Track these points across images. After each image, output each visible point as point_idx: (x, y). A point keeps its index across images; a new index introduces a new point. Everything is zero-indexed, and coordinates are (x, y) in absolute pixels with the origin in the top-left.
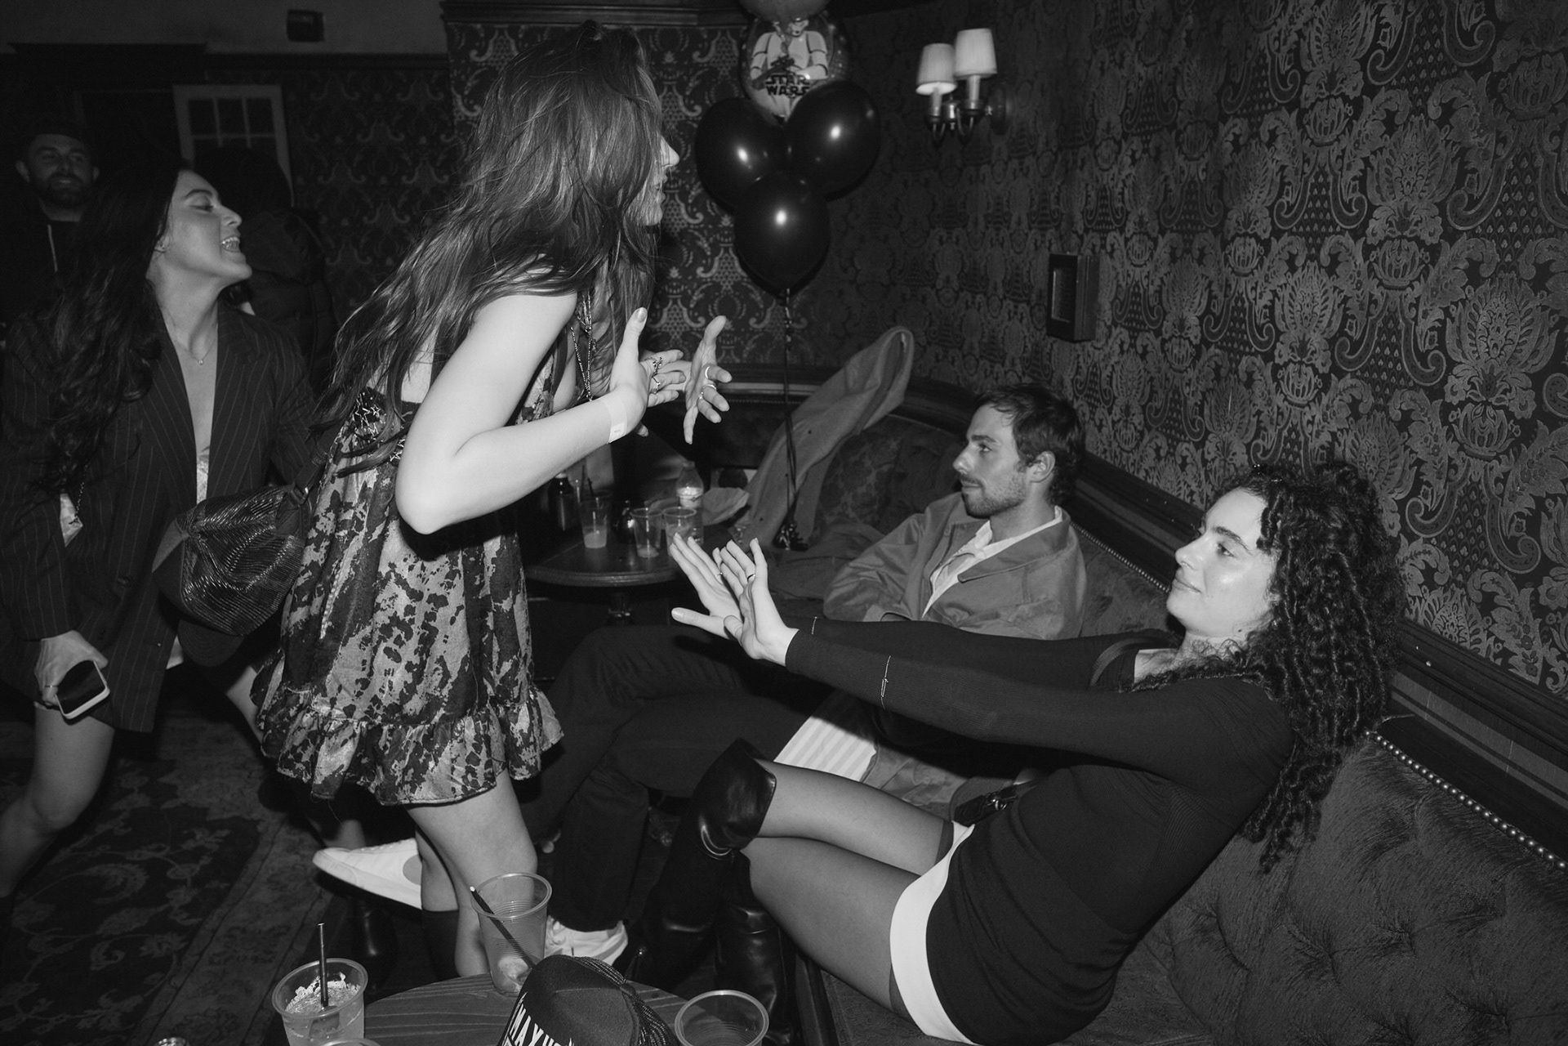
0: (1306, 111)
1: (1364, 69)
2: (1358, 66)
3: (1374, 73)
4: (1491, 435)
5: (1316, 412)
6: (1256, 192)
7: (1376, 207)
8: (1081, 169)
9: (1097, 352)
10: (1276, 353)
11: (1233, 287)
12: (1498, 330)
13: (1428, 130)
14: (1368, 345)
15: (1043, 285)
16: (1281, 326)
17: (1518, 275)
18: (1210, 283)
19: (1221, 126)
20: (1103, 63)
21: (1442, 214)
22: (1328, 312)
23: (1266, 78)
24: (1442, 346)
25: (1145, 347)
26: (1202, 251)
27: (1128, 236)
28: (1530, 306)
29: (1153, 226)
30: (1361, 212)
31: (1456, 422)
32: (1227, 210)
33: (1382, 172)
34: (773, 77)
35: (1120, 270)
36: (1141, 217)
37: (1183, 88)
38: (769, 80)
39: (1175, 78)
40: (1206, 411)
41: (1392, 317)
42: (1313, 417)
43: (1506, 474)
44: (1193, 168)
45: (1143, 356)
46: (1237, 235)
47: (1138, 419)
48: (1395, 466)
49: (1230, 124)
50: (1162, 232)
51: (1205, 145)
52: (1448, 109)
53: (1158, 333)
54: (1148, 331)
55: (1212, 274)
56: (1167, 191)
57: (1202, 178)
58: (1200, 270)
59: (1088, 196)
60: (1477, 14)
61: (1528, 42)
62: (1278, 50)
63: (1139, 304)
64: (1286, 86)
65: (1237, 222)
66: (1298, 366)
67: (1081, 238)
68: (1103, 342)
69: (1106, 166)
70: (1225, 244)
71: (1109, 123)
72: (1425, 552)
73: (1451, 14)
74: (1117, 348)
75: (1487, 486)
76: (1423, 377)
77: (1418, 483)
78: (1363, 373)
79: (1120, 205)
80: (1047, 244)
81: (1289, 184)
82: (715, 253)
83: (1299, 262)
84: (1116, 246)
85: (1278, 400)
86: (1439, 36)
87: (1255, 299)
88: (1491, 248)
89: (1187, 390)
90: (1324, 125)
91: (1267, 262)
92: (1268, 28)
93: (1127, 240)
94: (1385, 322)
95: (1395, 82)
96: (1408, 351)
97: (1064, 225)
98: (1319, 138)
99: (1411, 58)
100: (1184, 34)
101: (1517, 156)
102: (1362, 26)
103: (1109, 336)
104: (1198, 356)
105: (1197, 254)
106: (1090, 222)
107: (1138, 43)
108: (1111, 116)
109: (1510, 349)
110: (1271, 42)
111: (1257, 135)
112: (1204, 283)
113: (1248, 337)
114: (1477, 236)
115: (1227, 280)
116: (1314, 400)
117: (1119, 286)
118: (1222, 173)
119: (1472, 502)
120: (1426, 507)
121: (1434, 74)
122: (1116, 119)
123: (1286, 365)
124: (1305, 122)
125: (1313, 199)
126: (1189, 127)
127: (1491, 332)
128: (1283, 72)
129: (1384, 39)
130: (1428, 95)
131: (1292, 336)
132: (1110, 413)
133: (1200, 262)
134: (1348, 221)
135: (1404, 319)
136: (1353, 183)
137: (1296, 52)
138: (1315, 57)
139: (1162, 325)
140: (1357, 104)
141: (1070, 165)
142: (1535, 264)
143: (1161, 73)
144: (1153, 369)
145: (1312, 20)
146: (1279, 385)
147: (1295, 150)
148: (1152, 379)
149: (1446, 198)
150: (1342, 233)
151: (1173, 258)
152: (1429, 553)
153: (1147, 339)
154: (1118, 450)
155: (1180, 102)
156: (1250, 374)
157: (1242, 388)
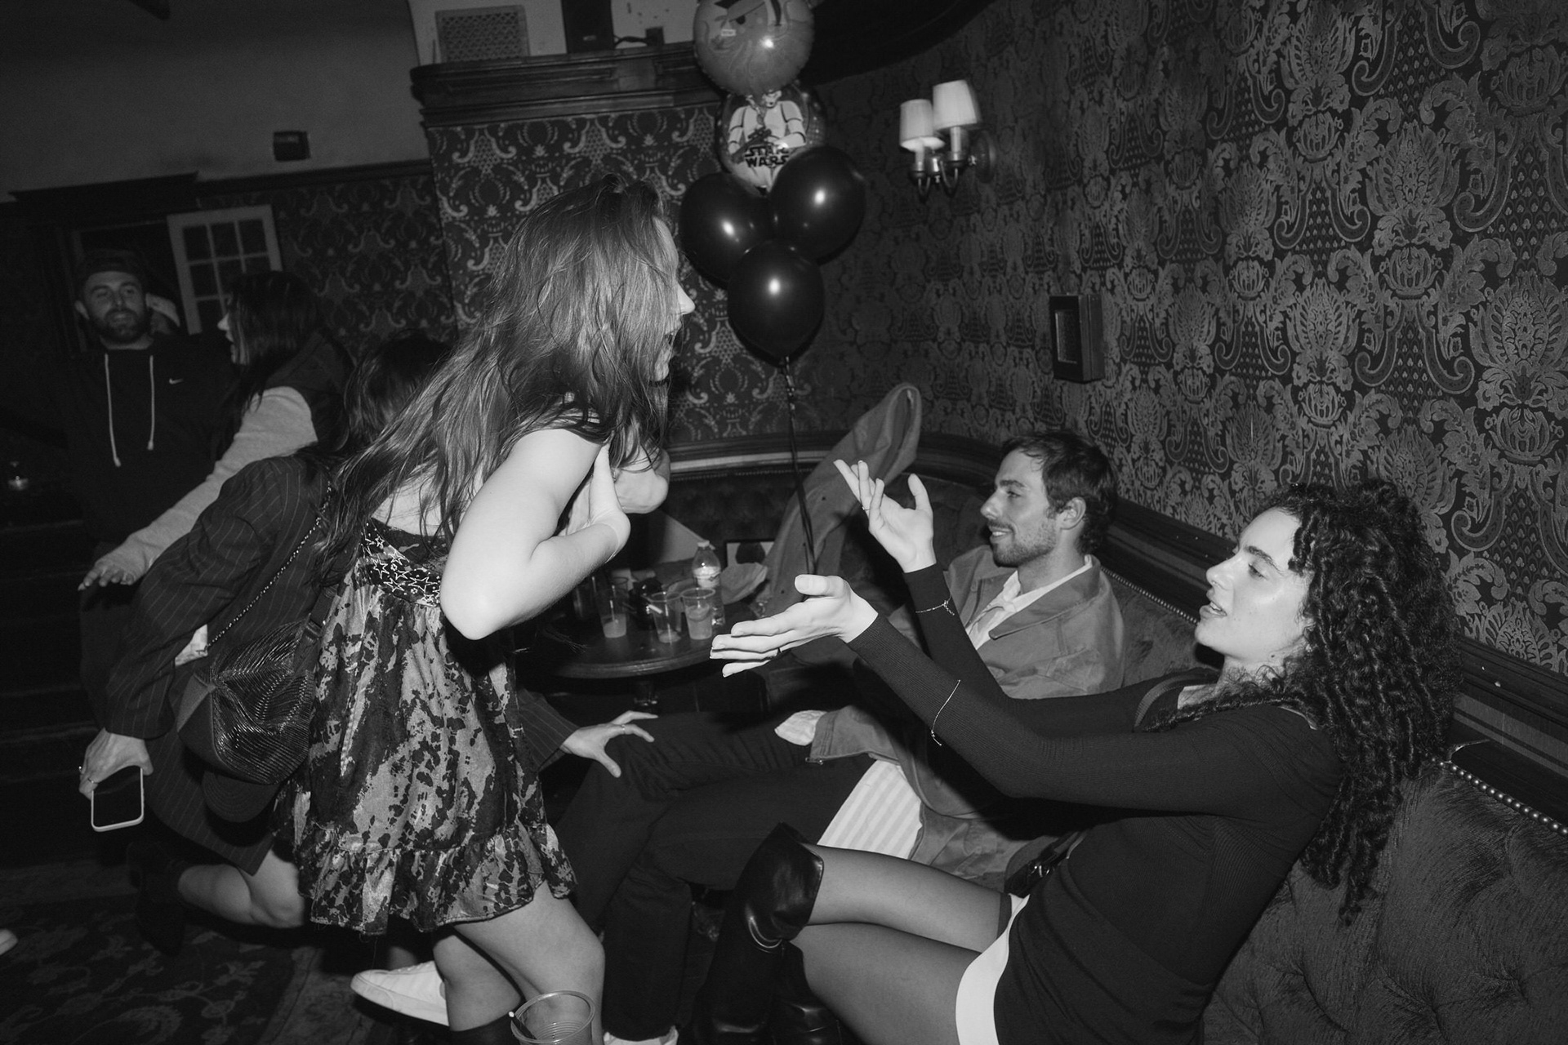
0: (1294, 129)
1: (1348, 81)
2: (1342, 79)
3: (1361, 85)
4: (1532, 438)
5: (1343, 431)
6: (1254, 215)
7: (1380, 217)
8: (1072, 209)
9: (1108, 391)
10: (1294, 375)
11: (1241, 312)
12: (1525, 330)
13: (1423, 135)
14: (1389, 358)
15: (1047, 329)
16: (1296, 347)
17: (1539, 271)
18: (1217, 311)
19: (1209, 151)
20: (1082, 103)
21: (1450, 217)
22: (1343, 329)
23: (1249, 100)
24: (1467, 352)
25: (1157, 382)
26: (1204, 278)
27: (1127, 270)
28: (1556, 302)
29: (1151, 259)
30: (1365, 224)
31: (1493, 428)
32: (1225, 235)
33: (1381, 181)
34: (751, 150)
35: (1123, 306)
36: (1139, 251)
37: (1166, 118)
38: (748, 152)
39: (1157, 110)
40: (1229, 441)
41: (1410, 327)
42: (1341, 437)
43: (1555, 478)
44: (1186, 197)
45: (1157, 390)
46: (1239, 259)
47: (1158, 456)
48: (1434, 479)
49: (1218, 150)
50: (1162, 264)
51: (1195, 173)
52: (1441, 113)
53: (1169, 366)
54: (1159, 364)
55: (1218, 301)
56: (1162, 222)
57: (1196, 205)
58: (1204, 298)
59: (1082, 235)
60: (1458, 17)
61: (1514, 38)
62: (1259, 72)
63: (1146, 339)
64: (1271, 107)
65: (1237, 246)
66: (1318, 387)
67: (1079, 277)
68: (1114, 380)
69: (1096, 204)
70: (1227, 270)
71: (1095, 161)
72: (1478, 567)
73: (1431, 19)
74: (1128, 384)
75: (1535, 492)
76: (1451, 385)
77: (1461, 496)
78: (1387, 386)
79: (1115, 240)
80: (1046, 287)
81: (1287, 203)
82: (712, 327)
83: (1307, 280)
84: (1116, 282)
85: (1302, 422)
86: (1423, 41)
87: (1265, 322)
88: (1506, 247)
89: (1205, 421)
90: (1315, 141)
91: (1273, 284)
92: (1246, 51)
93: (1126, 275)
94: (1405, 332)
95: (1382, 91)
96: (1432, 361)
97: (1060, 266)
98: (1312, 154)
99: (1396, 66)
100: (1161, 66)
101: (1520, 152)
102: (1341, 39)
103: (1119, 374)
104: (1213, 386)
105: (1200, 282)
106: (1087, 261)
107: (1115, 79)
108: (1096, 153)
109: (1540, 348)
110: (1250, 64)
111: (1248, 157)
112: (1210, 311)
113: (1262, 361)
114: (1489, 236)
115: (1234, 306)
116: (1339, 419)
117: (1123, 322)
118: (1216, 199)
119: (1521, 510)
120: (1473, 519)
121: (1422, 79)
122: (1102, 157)
123: (1306, 386)
124: (1295, 140)
125: (1313, 215)
126: (1177, 158)
127: (1519, 333)
128: (1266, 93)
129: (1366, 50)
130: (1419, 100)
131: (1309, 355)
132: (1129, 452)
133: (1204, 290)
134: (1352, 234)
135: (1424, 328)
136: (1352, 196)
137: (1277, 72)
138: (1298, 75)
139: (1172, 357)
140: (1347, 117)
141: (1060, 205)
142: (1554, 259)
143: (1142, 106)
144: (1168, 403)
145: (1289, 39)
146: (1300, 408)
147: (1288, 168)
148: (1168, 413)
149: (1452, 201)
150: (1347, 246)
151: (1176, 289)
152: (1483, 567)
153: (1159, 373)
154: (1142, 488)
155: (1165, 133)
156: (1269, 399)
157: (1263, 413)
